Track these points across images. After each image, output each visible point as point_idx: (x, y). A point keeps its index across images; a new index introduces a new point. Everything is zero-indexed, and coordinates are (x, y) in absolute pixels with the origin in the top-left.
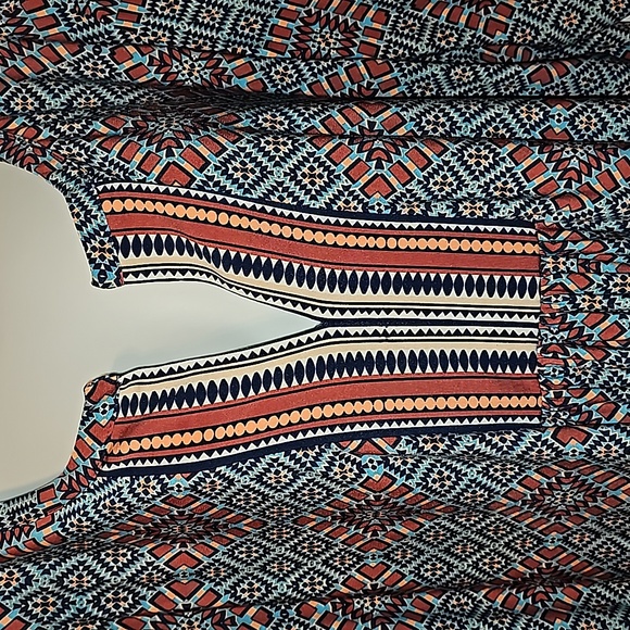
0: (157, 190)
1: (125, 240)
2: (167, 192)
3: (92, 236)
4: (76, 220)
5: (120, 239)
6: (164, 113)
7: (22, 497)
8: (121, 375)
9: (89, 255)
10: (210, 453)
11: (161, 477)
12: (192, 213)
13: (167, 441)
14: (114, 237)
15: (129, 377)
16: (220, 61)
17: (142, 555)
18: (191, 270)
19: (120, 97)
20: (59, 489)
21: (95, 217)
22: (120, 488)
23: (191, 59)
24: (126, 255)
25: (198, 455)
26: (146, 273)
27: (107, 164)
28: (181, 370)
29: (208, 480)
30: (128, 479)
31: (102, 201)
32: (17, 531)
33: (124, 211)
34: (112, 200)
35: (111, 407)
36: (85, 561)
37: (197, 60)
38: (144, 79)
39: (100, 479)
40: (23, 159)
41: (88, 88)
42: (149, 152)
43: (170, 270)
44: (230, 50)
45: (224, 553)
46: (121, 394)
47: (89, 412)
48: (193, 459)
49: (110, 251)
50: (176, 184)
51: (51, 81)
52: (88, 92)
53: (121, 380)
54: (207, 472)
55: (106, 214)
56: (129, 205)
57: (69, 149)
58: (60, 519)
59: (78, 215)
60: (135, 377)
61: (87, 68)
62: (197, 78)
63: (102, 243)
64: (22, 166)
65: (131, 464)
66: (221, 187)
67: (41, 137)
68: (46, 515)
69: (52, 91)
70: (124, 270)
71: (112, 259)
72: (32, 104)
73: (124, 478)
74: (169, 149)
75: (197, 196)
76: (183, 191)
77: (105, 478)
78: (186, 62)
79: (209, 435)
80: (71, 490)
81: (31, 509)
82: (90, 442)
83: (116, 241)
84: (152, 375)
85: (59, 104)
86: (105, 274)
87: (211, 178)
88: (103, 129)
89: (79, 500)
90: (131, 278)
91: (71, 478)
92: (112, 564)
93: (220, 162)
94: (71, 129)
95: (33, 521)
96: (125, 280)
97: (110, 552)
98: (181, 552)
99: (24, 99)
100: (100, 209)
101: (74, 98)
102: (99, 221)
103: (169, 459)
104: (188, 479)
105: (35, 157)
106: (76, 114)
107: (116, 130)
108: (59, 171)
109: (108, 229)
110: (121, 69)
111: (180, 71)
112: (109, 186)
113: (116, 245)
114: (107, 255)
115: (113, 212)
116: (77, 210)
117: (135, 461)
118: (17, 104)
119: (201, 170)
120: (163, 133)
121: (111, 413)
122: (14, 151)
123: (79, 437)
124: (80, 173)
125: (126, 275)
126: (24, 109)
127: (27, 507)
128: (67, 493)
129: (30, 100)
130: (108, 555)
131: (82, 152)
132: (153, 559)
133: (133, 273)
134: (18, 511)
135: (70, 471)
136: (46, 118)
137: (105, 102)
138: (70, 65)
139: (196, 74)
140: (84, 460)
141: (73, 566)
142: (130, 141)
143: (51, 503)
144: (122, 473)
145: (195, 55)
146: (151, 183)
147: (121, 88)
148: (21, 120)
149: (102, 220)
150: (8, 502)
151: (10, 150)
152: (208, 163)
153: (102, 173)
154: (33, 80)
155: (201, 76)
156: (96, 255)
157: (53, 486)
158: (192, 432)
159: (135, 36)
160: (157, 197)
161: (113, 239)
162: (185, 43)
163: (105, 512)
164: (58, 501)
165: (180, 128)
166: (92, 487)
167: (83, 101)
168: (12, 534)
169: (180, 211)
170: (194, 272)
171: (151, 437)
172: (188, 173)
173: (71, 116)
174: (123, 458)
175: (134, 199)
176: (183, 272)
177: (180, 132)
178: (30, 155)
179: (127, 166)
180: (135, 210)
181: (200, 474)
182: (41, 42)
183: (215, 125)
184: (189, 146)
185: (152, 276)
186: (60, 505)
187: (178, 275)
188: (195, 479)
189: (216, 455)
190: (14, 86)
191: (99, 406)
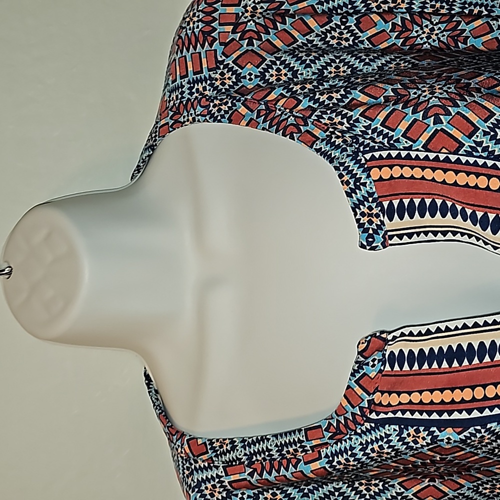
0: (427, 158)
1: (391, 204)
2: (437, 159)
3: (361, 203)
4: (347, 188)
5: (386, 204)
6: (423, 79)
7: (290, 433)
8: (390, 333)
9: (358, 221)
10: (481, 410)
11: (432, 429)
12: (462, 179)
13: (437, 397)
14: (381, 202)
15: (397, 334)
16: (459, 23)
17: (393, 486)
18: (452, 232)
19: (368, 64)
20: (327, 430)
21: (364, 184)
22: (387, 436)
23: (432, 23)
24: (391, 219)
25: (469, 412)
26: (410, 236)
27: (370, 132)
28: (448, 329)
29: (478, 435)
30: (397, 428)
31: (370, 169)
32: (285, 462)
33: (392, 178)
34: (380, 168)
35: (379, 361)
36: (341, 488)
37: (437, 24)
38: (385, 45)
39: (367, 425)
40: (285, 128)
41: (337, 57)
42: (415, 121)
43: (432, 232)
44: (466, 11)
45: (469, 489)
46: (389, 349)
47: (360, 365)
48: (465, 415)
49: (377, 216)
50: (444, 150)
51: (302, 52)
52: (338, 61)
53: (390, 337)
54: (479, 428)
55: (375, 181)
56: (397, 172)
57: (330, 119)
58: (327, 456)
59: (348, 183)
60: (403, 335)
61: (333, 38)
62: (434, 41)
63: (370, 208)
64: (284, 135)
65: (399, 415)
66: (489, 153)
67: (300, 107)
68: (313, 451)
69: (303, 62)
70: (389, 233)
71: (379, 223)
72: (286, 75)
73: (393, 427)
74: (437, 116)
75: (467, 163)
76: (453, 158)
77: (373, 425)
78: (427, 26)
79: (479, 393)
80: (338, 431)
81: (299, 445)
82: (360, 392)
83: (382, 207)
84: (420, 334)
85: (310, 73)
86: (373, 238)
87: (480, 144)
88: (362, 98)
89: (345, 441)
90: (396, 240)
91: (338, 422)
92: (365, 492)
93: (489, 127)
94: (330, 98)
95: (300, 455)
96: (390, 242)
97: (363, 481)
98: (429, 485)
99: (278, 70)
100: (369, 176)
101: (324, 68)
102: (368, 188)
103: (440, 413)
104: (459, 434)
105: (297, 126)
106: (331, 83)
107: (376, 98)
108: (323, 140)
109: (376, 196)
110: (363, 37)
111: (419, 36)
112: (377, 154)
113: (382, 210)
114: (374, 219)
115: (381, 179)
116: (346, 178)
117: (404, 412)
118: (272, 76)
119: (470, 137)
120: (428, 100)
121: (379, 366)
122: (276, 121)
123: (349, 387)
124: (345, 141)
125: (391, 237)
126: (278, 80)
127: (295, 443)
128: (335, 434)
129: (284, 71)
130: (361, 484)
131: (345, 121)
132: (403, 490)
133: (398, 236)
134: (286, 445)
135: (338, 416)
136: (303, 88)
137: (354, 70)
138: (317, 35)
139: (434, 37)
140: (353, 407)
141: (329, 491)
142: (394, 110)
143: (319, 442)
144: (390, 421)
145: (435, 19)
146: (417, 150)
147: (367, 56)
148: (279, 91)
149: (371, 187)
150: (276, 436)
151: (272, 119)
152: (477, 129)
153: (368, 141)
154: (285, 52)
155: (439, 39)
156: (364, 220)
157: (320, 427)
158: (462, 389)
159: (376, 4)
160: (426, 164)
161: (380, 205)
162: (423, 7)
163: (372, 455)
164: (326, 440)
165: (445, 95)
166: (359, 431)
167: (333, 70)
168: (280, 464)
169: (450, 177)
170: (455, 233)
171: (421, 392)
172: (456, 140)
173: (326, 85)
174: (391, 409)
175: (402, 167)
176: (444, 233)
177: (446, 99)
178: (292, 124)
179: (391, 133)
180: (402, 177)
181: (472, 430)
182: (293, 16)
183: (478, 90)
184: (458, 113)
185: (415, 238)
186: (327, 443)
187: (440, 236)
188: (466, 434)
189: (487, 412)
190: (269, 58)
191: (370, 360)
